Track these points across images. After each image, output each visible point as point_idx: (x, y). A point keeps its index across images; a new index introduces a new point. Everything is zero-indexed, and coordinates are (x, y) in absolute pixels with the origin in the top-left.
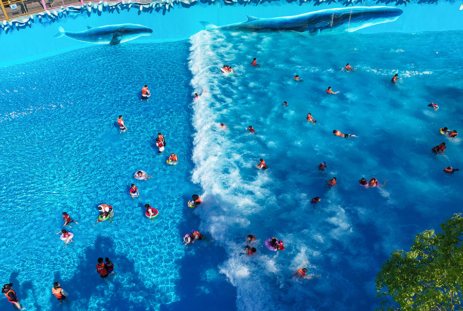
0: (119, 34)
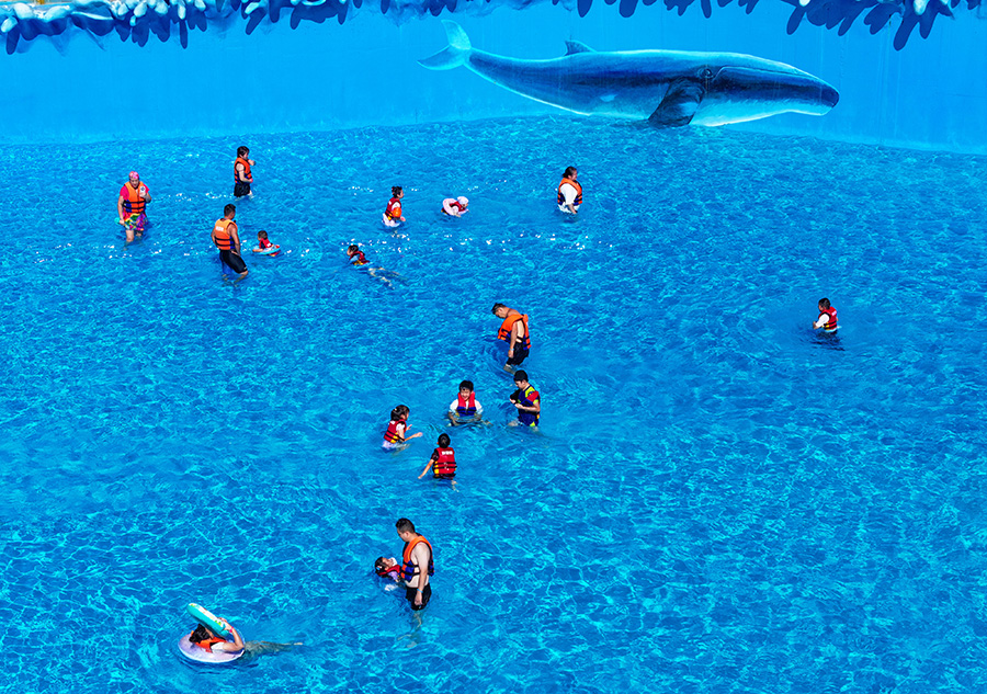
0: (692, 89)
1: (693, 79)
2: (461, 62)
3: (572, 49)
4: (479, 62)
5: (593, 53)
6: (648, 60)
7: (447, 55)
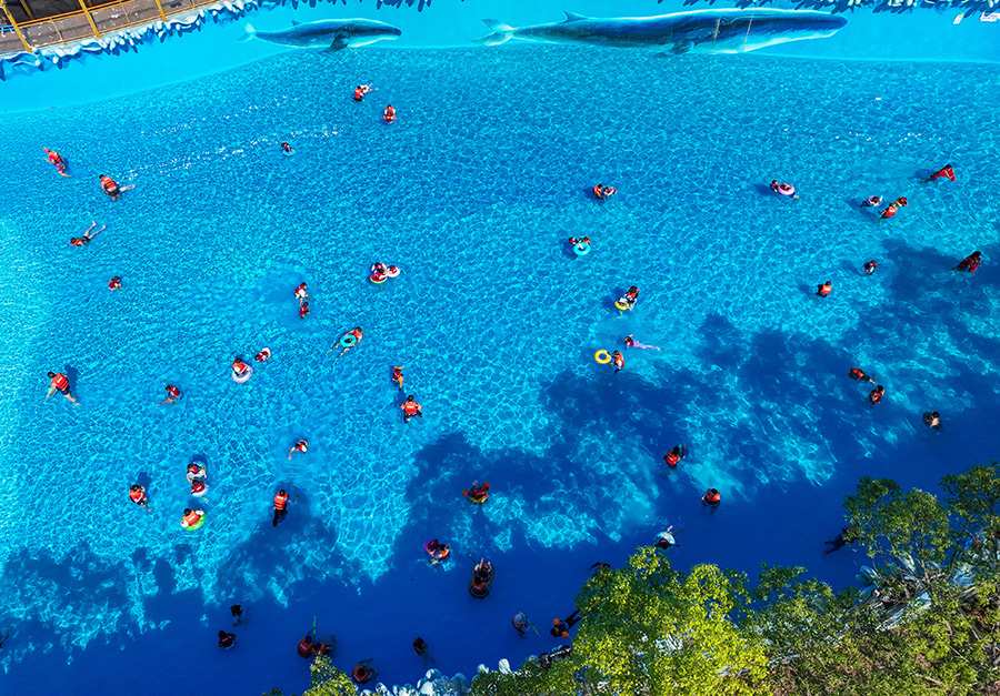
0: (345, 34)
1: (345, 30)
2: (253, 37)
3: (295, 24)
4: (259, 35)
5: (304, 24)
6: (325, 24)
7: (246, 35)
